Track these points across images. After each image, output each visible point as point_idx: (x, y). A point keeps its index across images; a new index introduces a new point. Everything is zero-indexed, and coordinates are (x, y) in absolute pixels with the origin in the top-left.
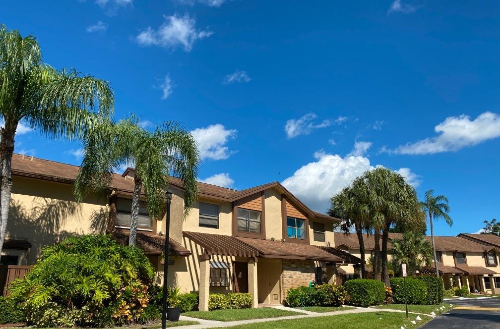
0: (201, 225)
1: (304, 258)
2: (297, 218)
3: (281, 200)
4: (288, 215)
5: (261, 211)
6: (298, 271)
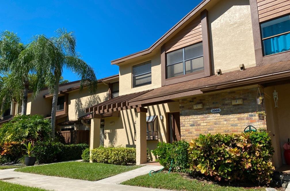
6: (213, 113)
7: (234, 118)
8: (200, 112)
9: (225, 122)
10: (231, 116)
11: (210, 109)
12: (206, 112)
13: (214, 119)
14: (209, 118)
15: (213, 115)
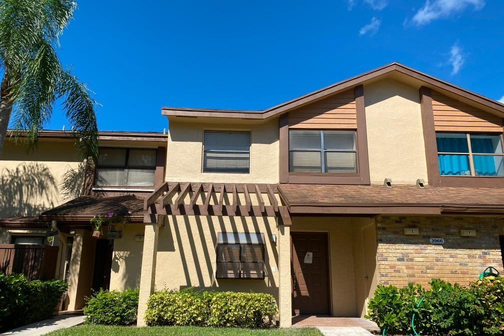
0: (206, 169)
1: (437, 212)
2: (471, 133)
3: (420, 101)
4: (437, 129)
5: (356, 130)
6: (433, 244)
7: (462, 254)
8: (412, 240)
9: (451, 259)
10: (458, 251)
11: (429, 237)
12: (423, 241)
13: (435, 252)
14: (427, 251)
15: (433, 246)
